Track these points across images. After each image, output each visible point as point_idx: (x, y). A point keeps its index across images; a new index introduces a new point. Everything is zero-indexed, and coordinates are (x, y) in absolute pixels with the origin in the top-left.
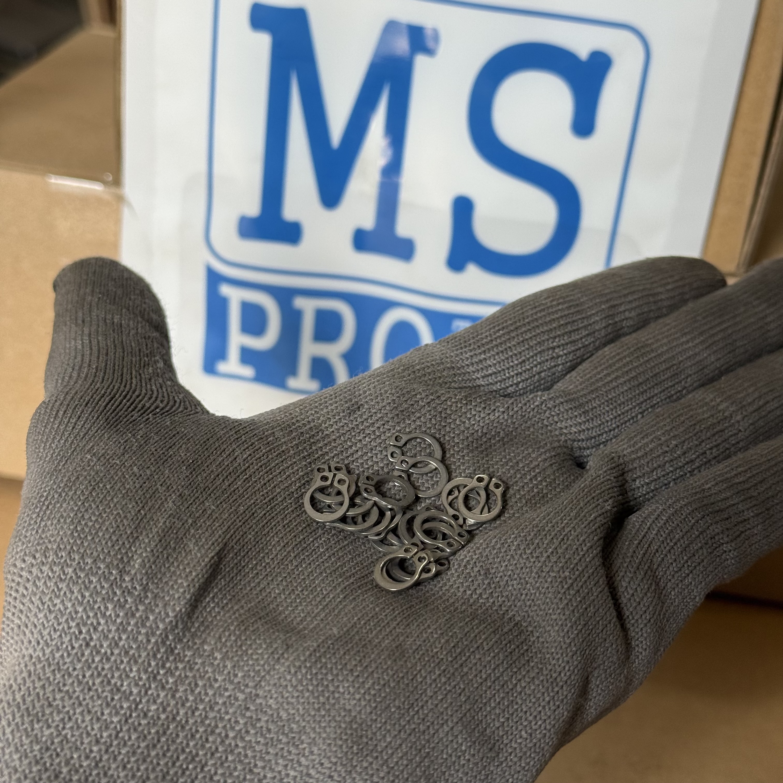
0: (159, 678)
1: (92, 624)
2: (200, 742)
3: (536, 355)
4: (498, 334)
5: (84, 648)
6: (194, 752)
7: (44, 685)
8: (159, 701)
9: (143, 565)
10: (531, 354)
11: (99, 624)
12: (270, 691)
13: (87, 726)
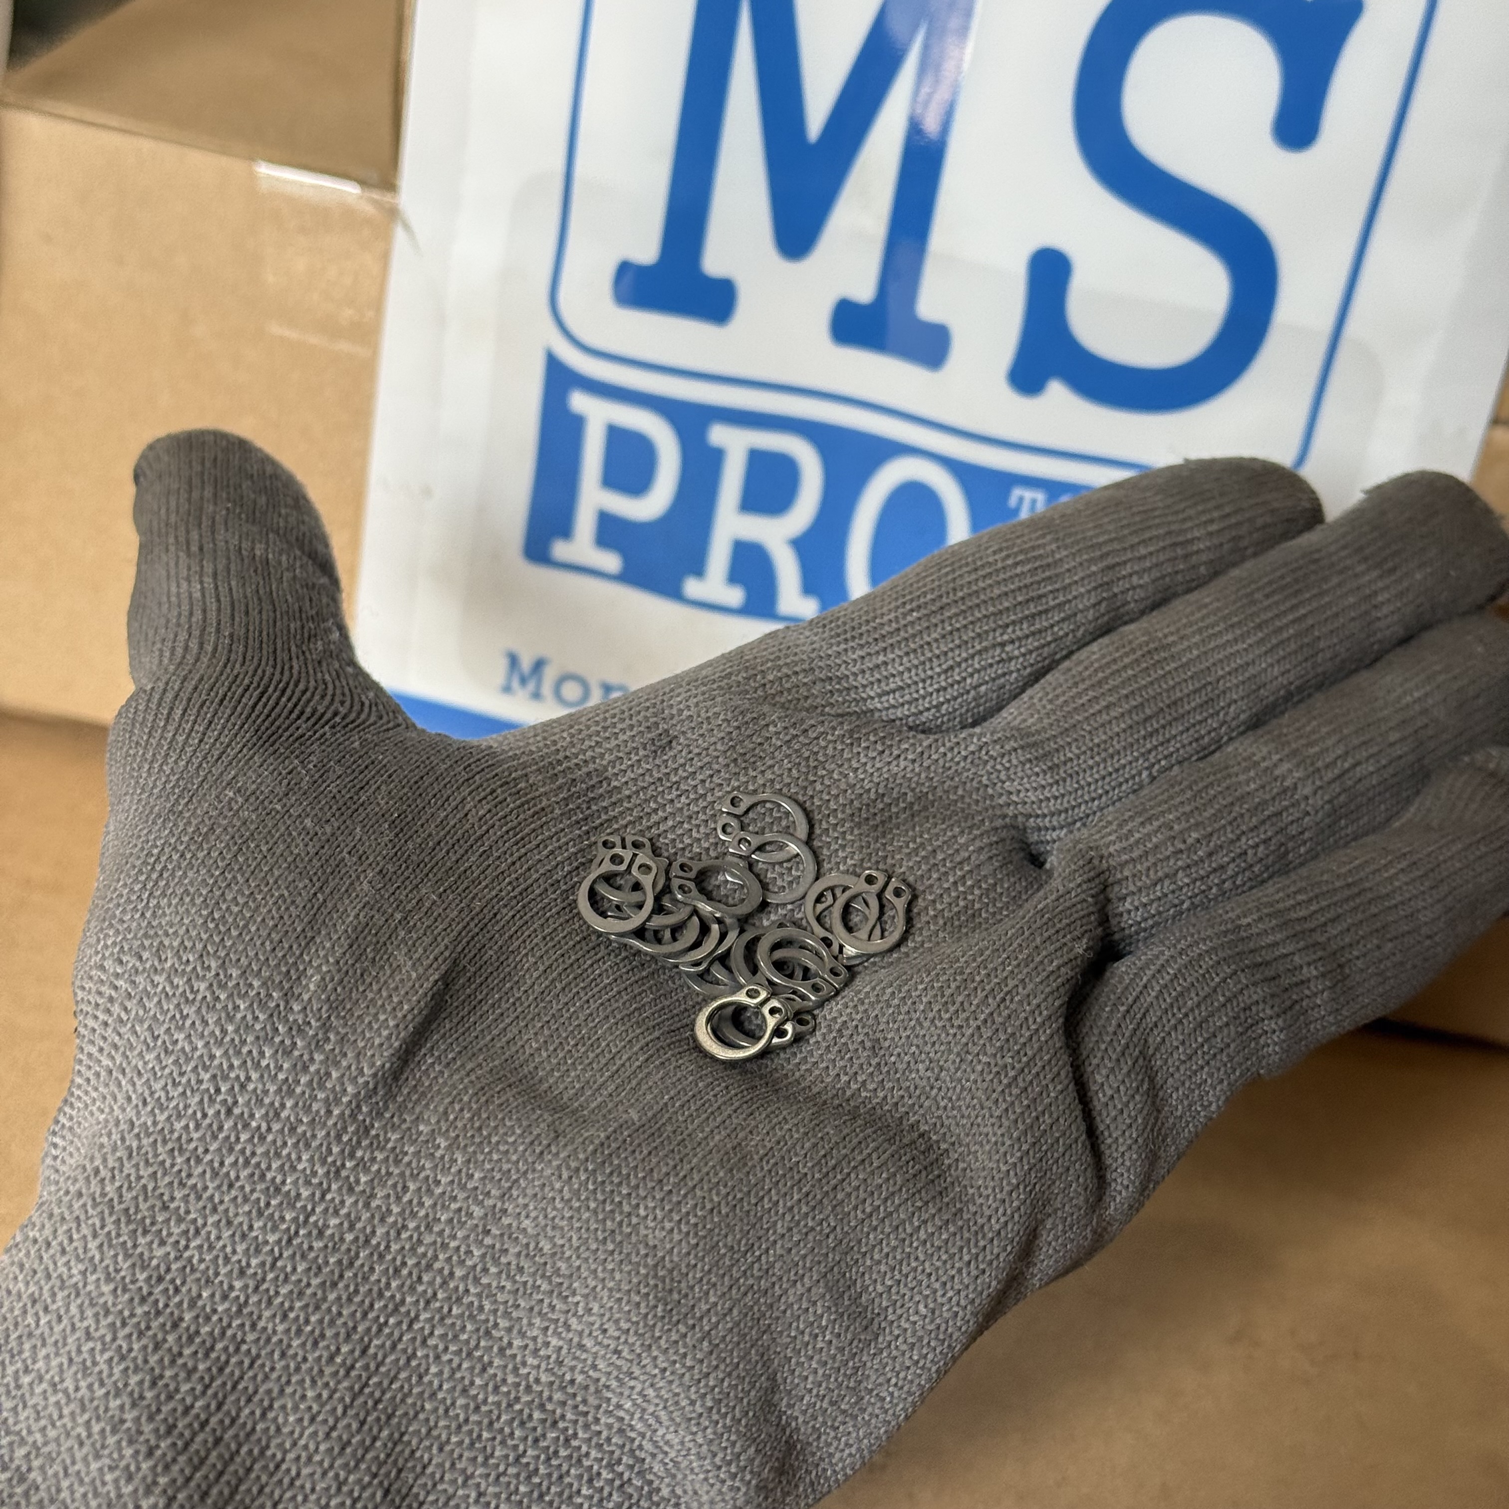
0: (344, 1173)
1: (238, 1077)
2: (408, 1283)
3: (973, 657)
4: (909, 618)
5: (223, 1116)
6: (398, 1297)
7: (155, 1173)
8: (343, 1212)
9: (322, 986)
10: (964, 655)
11: (248, 1078)
12: (526, 1206)
13: (224, 1246)
